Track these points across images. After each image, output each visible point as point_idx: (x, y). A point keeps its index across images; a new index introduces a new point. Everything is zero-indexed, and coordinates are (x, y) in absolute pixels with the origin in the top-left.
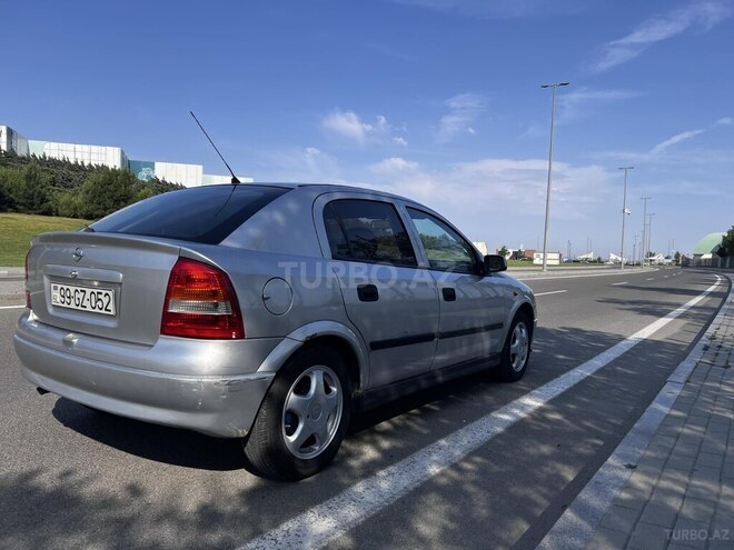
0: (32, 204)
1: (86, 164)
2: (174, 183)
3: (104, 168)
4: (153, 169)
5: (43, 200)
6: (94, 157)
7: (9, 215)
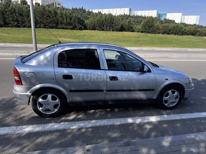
0: (129, 29)
1: (147, 16)
2: (171, 20)
3: (151, 17)
4: (166, 16)
5: (132, 28)
6: (150, 14)
7: (123, 32)
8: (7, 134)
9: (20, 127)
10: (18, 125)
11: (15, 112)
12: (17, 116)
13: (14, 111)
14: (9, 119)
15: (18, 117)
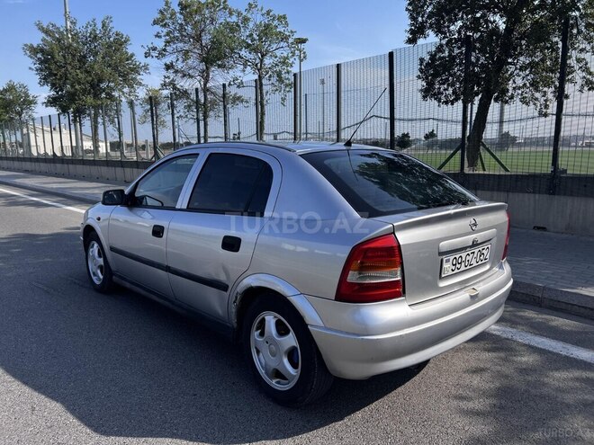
8: (536, 334)
9: (505, 336)
10: (508, 339)
11: (507, 372)
12: (505, 360)
13: (507, 377)
14: (527, 359)
15: (502, 355)
